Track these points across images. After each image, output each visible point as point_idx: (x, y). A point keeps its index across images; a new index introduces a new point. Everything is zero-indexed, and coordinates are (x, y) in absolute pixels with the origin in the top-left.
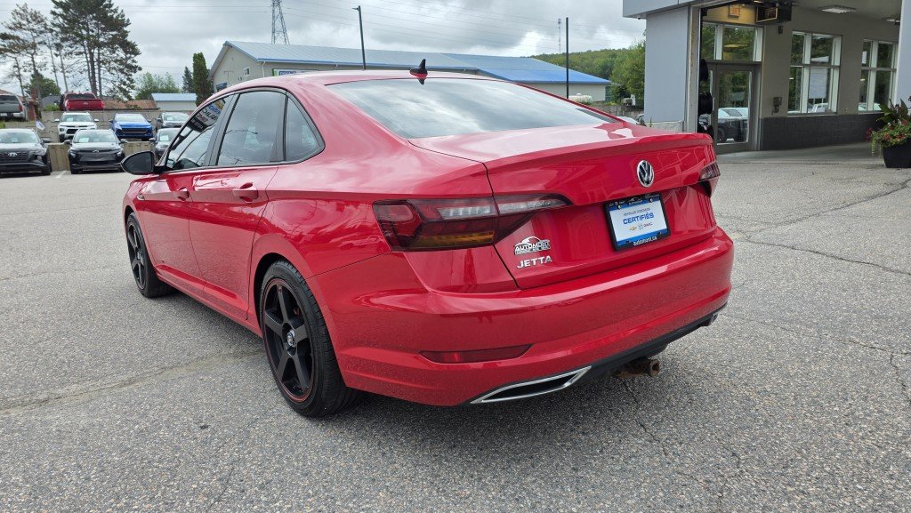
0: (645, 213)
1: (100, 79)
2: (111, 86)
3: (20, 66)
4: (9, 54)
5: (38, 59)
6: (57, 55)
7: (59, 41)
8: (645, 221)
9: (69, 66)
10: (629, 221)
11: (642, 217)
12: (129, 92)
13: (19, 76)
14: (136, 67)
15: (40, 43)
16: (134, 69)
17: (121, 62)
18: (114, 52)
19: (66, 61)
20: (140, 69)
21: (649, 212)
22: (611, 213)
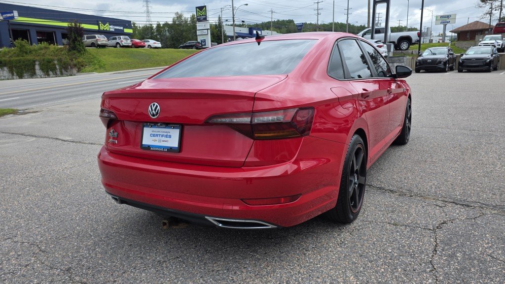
0: (166, 134)
3: (493, 8)
4: (489, 1)
8: (164, 138)
10: (154, 135)
11: (163, 136)
13: (490, 14)
21: (169, 134)
22: (145, 128)
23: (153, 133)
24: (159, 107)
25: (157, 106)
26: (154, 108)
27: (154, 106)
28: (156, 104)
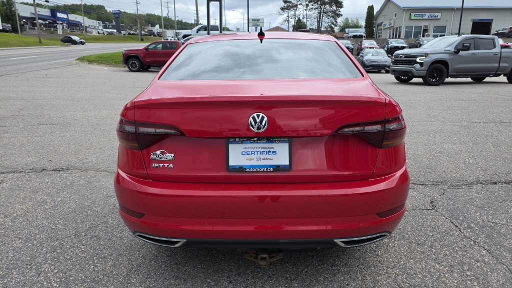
0: (268, 150)
1: (322, 21)
2: (326, 25)
3: (290, 16)
4: (286, 10)
5: (297, 13)
6: (305, 10)
7: (307, 3)
8: (265, 156)
9: (310, 15)
10: (248, 153)
12: (334, 28)
13: (288, 21)
14: (340, 14)
15: (299, 4)
16: (339, 15)
17: (334, 12)
18: (331, 7)
19: (309, 13)
20: (342, 15)
21: (272, 150)
22: (230, 145)
23: (246, 150)
24: (266, 119)
25: (263, 118)
26: (258, 119)
27: (258, 117)
28: (261, 115)
